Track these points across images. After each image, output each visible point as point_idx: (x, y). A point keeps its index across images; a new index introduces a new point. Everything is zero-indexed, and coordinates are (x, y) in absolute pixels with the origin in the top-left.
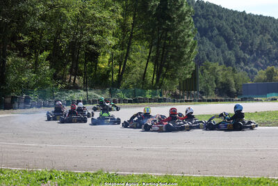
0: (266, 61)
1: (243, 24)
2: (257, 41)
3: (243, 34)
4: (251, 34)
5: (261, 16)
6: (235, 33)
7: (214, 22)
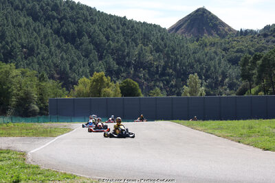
0: (144, 75)
1: (120, 30)
2: (136, 51)
3: (118, 41)
4: (128, 43)
5: (144, 23)
6: (108, 40)
7: (84, 26)
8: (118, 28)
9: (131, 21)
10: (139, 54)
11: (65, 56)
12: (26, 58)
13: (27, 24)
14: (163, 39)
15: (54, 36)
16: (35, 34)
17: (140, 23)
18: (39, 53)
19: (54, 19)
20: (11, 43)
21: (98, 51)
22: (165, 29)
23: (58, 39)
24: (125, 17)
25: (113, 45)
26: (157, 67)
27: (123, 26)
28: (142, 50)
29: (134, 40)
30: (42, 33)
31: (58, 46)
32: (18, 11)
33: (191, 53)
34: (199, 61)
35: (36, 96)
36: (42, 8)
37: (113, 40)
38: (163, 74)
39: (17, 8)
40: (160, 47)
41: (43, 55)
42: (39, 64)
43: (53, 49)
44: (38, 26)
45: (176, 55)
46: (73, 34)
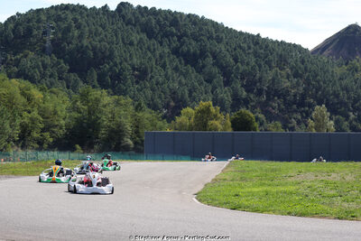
0: (279, 105)
1: (252, 50)
2: (269, 75)
3: (248, 64)
4: (260, 66)
5: (282, 42)
6: (237, 62)
7: (208, 45)
8: (249, 48)
9: (266, 40)
10: (273, 79)
11: (183, 81)
12: (137, 83)
13: (140, 41)
14: (303, 62)
15: (172, 57)
16: (150, 54)
17: (277, 41)
18: (152, 77)
19: (173, 36)
20: (121, 64)
21: (224, 75)
22: (306, 50)
23: (177, 60)
24: (258, 35)
25: (242, 68)
26: (295, 96)
27: (255, 45)
28: (277, 75)
29: (268, 63)
30: (157, 53)
31: (176, 69)
32: (130, 26)
33: (336, 79)
34: (346, 89)
35: (129, 128)
36: (158, 22)
37: (242, 63)
38: (302, 104)
39: (129, 23)
40: (300, 72)
41: (158, 79)
42: (153, 90)
43: (170, 72)
44: (154, 45)
45: (318, 82)
46: (194, 54)
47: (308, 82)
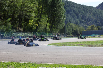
0: (91, 23)
1: (83, 9)
2: (88, 15)
3: (82, 13)
4: (85, 13)
5: (89, 6)
6: (80, 12)
7: (72, 8)
8: (82, 8)
9: (85, 6)
10: (89, 16)
11: (67, 18)
21: (77, 16)
24: (83, 5)
26: (95, 20)
29: (87, 12)
40: (95, 14)
45: (100, 16)
47: (97, 17)
